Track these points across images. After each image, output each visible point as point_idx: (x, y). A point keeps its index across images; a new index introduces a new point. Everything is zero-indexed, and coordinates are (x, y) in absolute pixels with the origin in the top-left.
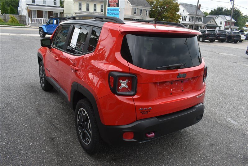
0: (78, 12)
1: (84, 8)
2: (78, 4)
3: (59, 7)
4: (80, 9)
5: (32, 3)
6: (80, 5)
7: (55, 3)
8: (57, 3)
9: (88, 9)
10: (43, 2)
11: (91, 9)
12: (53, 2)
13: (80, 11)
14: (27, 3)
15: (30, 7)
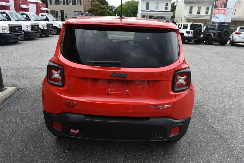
0: (188, 16)
1: (195, 11)
2: (189, 7)
3: (170, 12)
4: (191, 12)
5: (146, 9)
6: (191, 8)
7: (166, 9)
8: (168, 8)
9: (199, 13)
10: (155, 8)
11: (203, 12)
12: (165, 8)
13: (190, 15)
14: (143, 10)
15: (143, 13)
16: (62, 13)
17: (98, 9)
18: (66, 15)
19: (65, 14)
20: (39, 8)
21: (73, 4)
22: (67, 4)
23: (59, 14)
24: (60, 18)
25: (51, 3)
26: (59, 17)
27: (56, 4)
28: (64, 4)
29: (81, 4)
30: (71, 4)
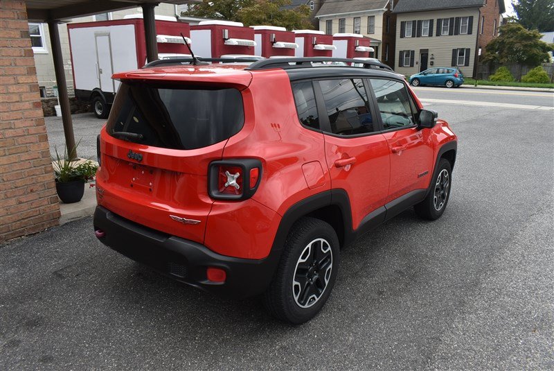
16: (424, 54)
17: (515, 41)
18: (432, 58)
19: (430, 57)
20: (353, 47)
21: (451, 34)
22: (438, 34)
23: (417, 58)
24: (417, 67)
25: (402, 36)
26: (415, 63)
27: (413, 36)
28: (431, 35)
29: (470, 32)
30: (447, 33)
